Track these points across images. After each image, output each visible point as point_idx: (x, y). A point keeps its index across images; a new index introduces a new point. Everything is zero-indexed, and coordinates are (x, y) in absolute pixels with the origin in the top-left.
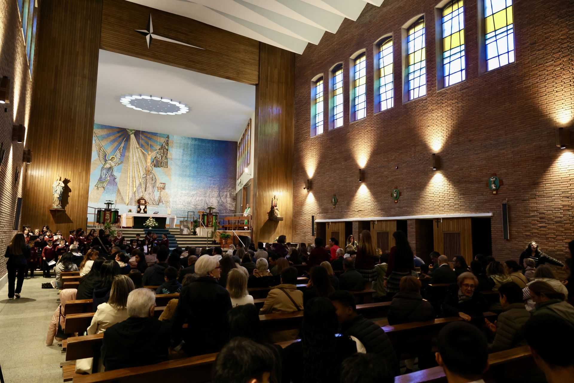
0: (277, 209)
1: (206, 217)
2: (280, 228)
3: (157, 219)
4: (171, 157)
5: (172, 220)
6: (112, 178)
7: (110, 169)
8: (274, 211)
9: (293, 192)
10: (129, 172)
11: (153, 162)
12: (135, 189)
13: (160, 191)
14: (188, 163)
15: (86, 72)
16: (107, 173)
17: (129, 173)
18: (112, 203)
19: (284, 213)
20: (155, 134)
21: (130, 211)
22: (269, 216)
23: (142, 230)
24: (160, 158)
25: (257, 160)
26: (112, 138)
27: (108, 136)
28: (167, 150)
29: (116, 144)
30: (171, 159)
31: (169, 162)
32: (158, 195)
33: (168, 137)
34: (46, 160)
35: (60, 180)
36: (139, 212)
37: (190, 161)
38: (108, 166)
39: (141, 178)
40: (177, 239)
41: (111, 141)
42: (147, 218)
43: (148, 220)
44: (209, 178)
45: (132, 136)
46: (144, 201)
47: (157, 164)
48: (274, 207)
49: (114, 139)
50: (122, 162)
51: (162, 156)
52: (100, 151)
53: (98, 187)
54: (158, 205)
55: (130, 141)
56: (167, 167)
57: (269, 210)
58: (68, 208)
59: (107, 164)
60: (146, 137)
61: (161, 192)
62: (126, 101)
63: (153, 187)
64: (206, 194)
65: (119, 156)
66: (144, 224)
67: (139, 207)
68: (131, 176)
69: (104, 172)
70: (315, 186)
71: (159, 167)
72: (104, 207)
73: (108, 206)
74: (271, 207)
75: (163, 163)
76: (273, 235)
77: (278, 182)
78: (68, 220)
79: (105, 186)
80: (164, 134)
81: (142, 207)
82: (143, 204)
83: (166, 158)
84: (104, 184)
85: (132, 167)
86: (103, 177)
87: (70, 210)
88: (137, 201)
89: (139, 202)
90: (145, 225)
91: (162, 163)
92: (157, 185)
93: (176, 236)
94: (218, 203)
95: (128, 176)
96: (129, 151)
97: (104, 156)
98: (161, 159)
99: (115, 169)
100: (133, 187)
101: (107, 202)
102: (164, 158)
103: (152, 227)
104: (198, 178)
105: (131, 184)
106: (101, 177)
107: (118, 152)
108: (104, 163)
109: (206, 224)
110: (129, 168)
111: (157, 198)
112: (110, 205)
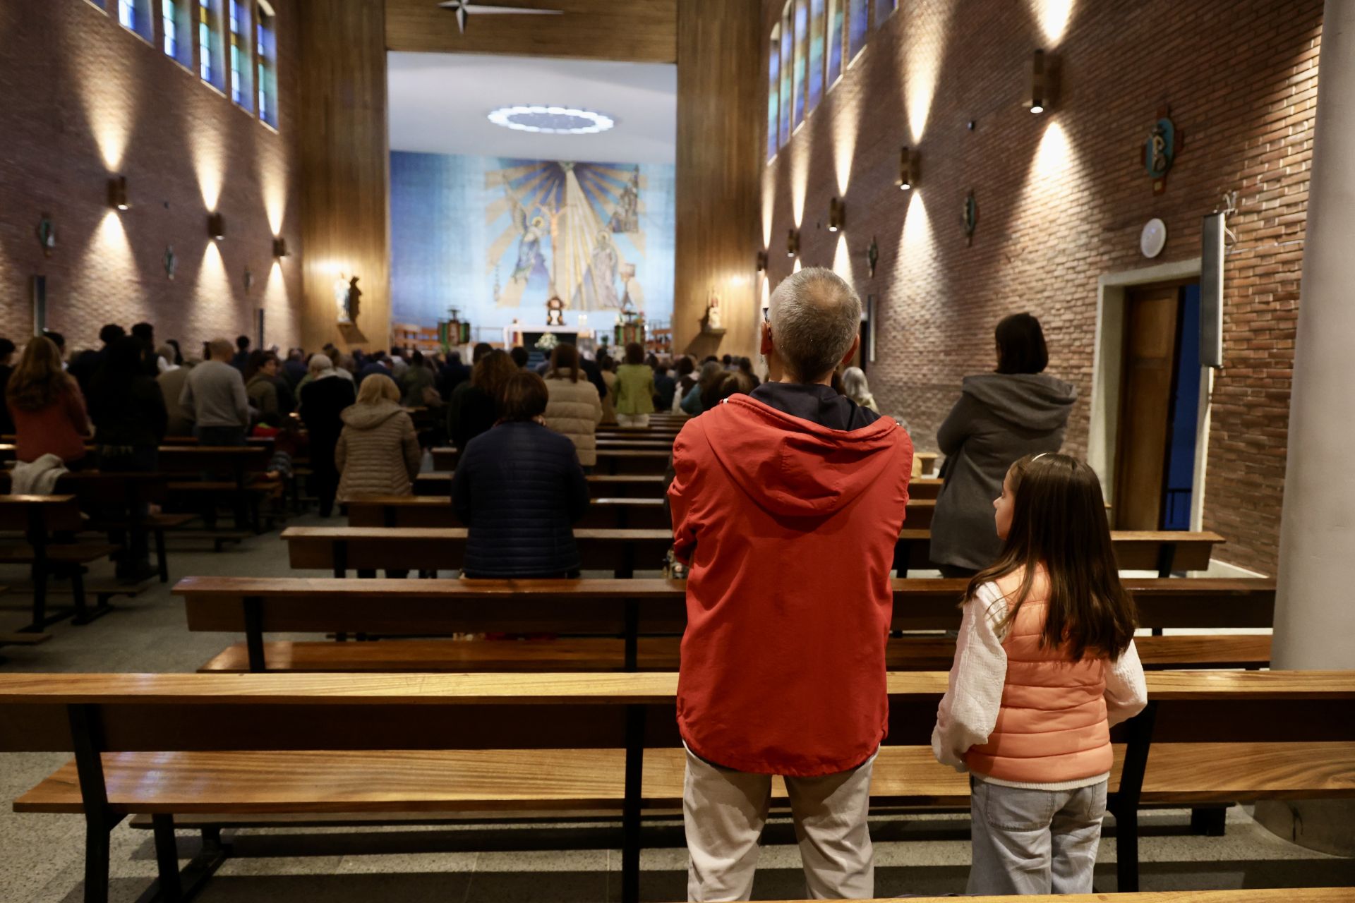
0: (715, 313)
4: (643, 210)
7: (535, 242)
8: (709, 316)
9: (755, 276)
10: (567, 246)
11: (611, 222)
12: (580, 279)
13: (625, 280)
16: (530, 251)
18: (457, 309)
20: (611, 166)
22: (701, 325)
24: (624, 215)
26: (536, 182)
27: (527, 178)
28: (636, 196)
29: (540, 195)
30: (645, 214)
31: (641, 220)
33: (637, 169)
35: (344, 279)
38: (530, 237)
41: (533, 189)
42: (541, 334)
43: (544, 338)
45: (570, 176)
46: (557, 302)
47: (619, 226)
48: (709, 309)
49: (537, 186)
51: (626, 210)
52: (516, 210)
53: (516, 279)
55: (566, 184)
56: (638, 231)
57: (701, 315)
59: (529, 235)
60: (595, 173)
61: (627, 282)
62: (499, 118)
66: (536, 345)
68: (571, 255)
69: (525, 249)
70: (769, 262)
71: (622, 232)
72: (447, 316)
73: (453, 315)
74: (704, 308)
75: (630, 223)
78: (361, 338)
80: (630, 164)
81: (555, 314)
82: (555, 309)
83: (635, 213)
84: (525, 273)
85: (573, 237)
90: (539, 347)
91: (628, 224)
96: (566, 204)
97: (523, 219)
98: (626, 216)
101: (453, 309)
102: (630, 213)
107: (546, 209)
108: (523, 233)
110: (567, 238)
112: (456, 313)
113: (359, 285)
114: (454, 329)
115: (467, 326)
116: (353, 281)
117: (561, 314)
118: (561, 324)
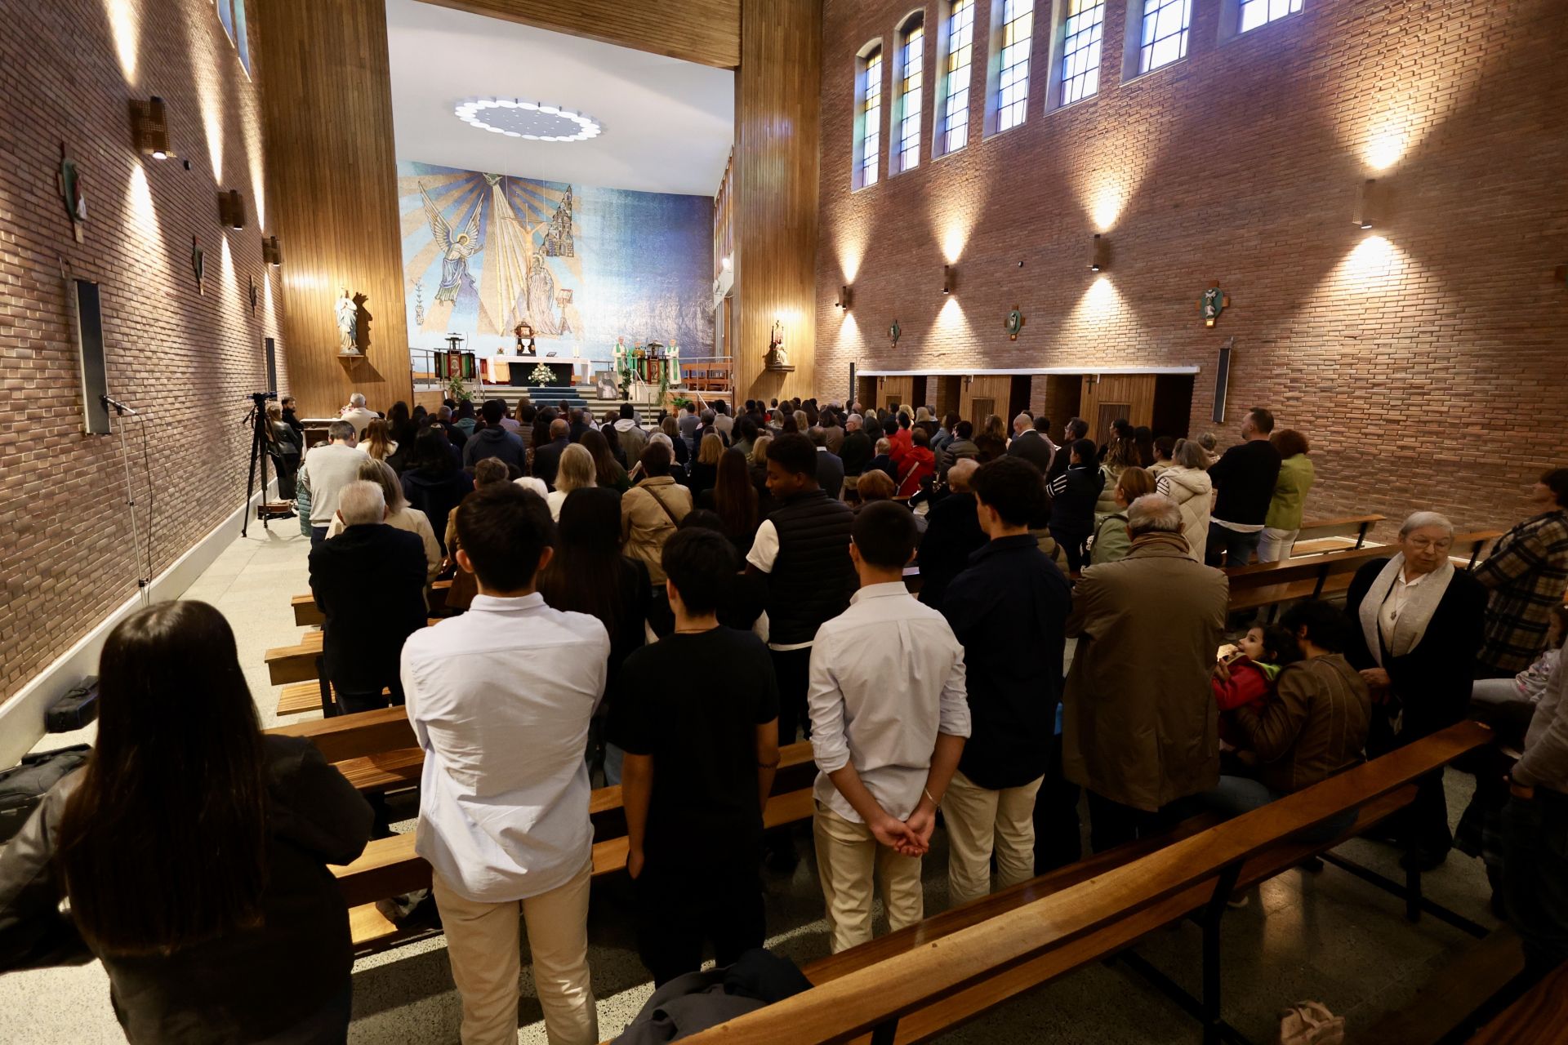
0: (782, 349)
1: (646, 363)
2: (788, 387)
3: (554, 368)
4: (578, 233)
5: (585, 367)
6: (466, 281)
7: (460, 261)
8: (776, 352)
9: (817, 311)
10: (498, 268)
11: (544, 244)
12: (513, 303)
13: (562, 306)
14: (613, 247)
15: (365, 53)
16: (456, 270)
17: (498, 270)
18: (460, 338)
19: (796, 356)
20: (539, 183)
21: (501, 351)
22: (766, 362)
23: (525, 388)
24: (558, 237)
25: (740, 244)
26: (456, 194)
27: (448, 189)
28: (570, 218)
29: (465, 208)
30: (580, 238)
31: (577, 244)
32: (560, 315)
33: (569, 189)
35: (347, 296)
36: (520, 353)
37: (617, 241)
38: (455, 255)
40: (591, 408)
41: (456, 201)
42: (535, 365)
43: (537, 369)
44: (659, 278)
45: (497, 189)
46: (528, 329)
47: (553, 249)
48: (776, 345)
49: (459, 198)
50: (482, 247)
51: (560, 232)
52: (437, 223)
54: (561, 334)
55: (493, 200)
56: (573, 257)
57: (766, 350)
58: (370, 352)
59: (454, 252)
60: (525, 190)
61: (564, 308)
62: (467, 112)
63: (549, 298)
64: (653, 310)
65: (474, 233)
66: (529, 378)
67: (520, 342)
68: (502, 276)
69: (450, 267)
70: (858, 299)
71: (556, 255)
72: (446, 346)
73: (454, 344)
74: (770, 344)
75: (565, 246)
77: (785, 291)
78: (375, 376)
79: (455, 297)
80: (562, 184)
81: (526, 342)
82: (526, 337)
83: (570, 236)
84: (452, 294)
85: (504, 257)
86: (449, 278)
87: (375, 355)
88: (516, 329)
89: (518, 331)
90: (531, 379)
91: (562, 247)
92: (556, 295)
93: (589, 401)
95: (496, 276)
96: (493, 223)
97: (445, 234)
98: (560, 238)
99: (470, 261)
100: (509, 298)
101: (449, 337)
102: (564, 236)
103: (546, 384)
104: (637, 278)
105: (504, 293)
106: (444, 280)
107: (471, 224)
108: (446, 249)
109: (646, 378)
110: (497, 258)
111: (557, 322)
112: (457, 342)
113: (366, 305)
114: (455, 361)
115: (471, 356)
116: (359, 300)
117: (532, 342)
118: (533, 353)
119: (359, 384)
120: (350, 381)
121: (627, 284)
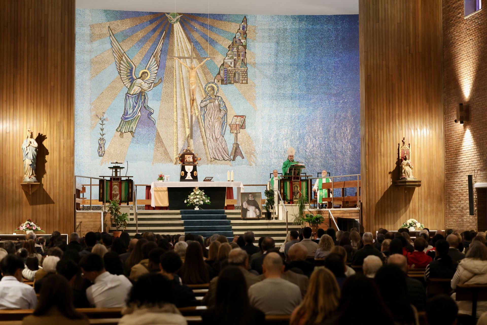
0: (408, 165)
1: (288, 183)
2: (417, 201)
3: (208, 191)
4: (252, 60)
5: (239, 191)
6: (145, 113)
7: (141, 95)
9: (445, 127)
10: (175, 99)
11: (219, 74)
13: (235, 132)
14: (287, 71)
16: (137, 103)
17: (175, 101)
18: (121, 166)
20: (218, 17)
21: (161, 178)
22: (393, 178)
23: (179, 211)
24: (232, 65)
26: (141, 34)
27: (133, 31)
28: (245, 47)
29: (148, 46)
30: (254, 65)
31: (251, 71)
32: (233, 141)
33: (245, 20)
34: (12, 107)
35: (32, 137)
36: (183, 178)
37: (291, 65)
38: (136, 89)
39: (198, 108)
40: (234, 227)
41: (140, 41)
42: (191, 189)
43: (192, 194)
44: (333, 99)
45: (177, 27)
46: (191, 156)
47: (227, 77)
48: (402, 161)
49: (143, 37)
50: (161, 80)
51: (235, 60)
52: (122, 62)
53: (121, 132)
55: (173, 37)
56: (247, 83)
57: (392, 167)
58: (45, 180)
59: (135, 87)
60: (203, 25)
61: (237, 133)
63: (222, 125)
64: (328, 131)
65: (154, 68)
66: (185, 202)
67: (183, 169)
68: (179, 106)
69: (131, 101)
71: (230, 83)
72: (110, 173)
73: (116, 172)
74: (396, 160)
75: (239, 74)
76: (404, 215)
78: (47, 200)
79: (134, 129)
80: (237, 15)
81: (189, 169)
82: (189, 164)
83: (244, 64)
84: (131, 126)
85: (181, 89)
86: (130, 111)
87: (48, 183)
88: (181, 157)
90: (188, 203)
91: (237, 75)
92: (229, 121)
93: (232, 221)
94: (354, 151)
95: (173, 107)
96: (172, 58)
97: (129, 71)
98: (235, 67)
99: (150, 94)
100: (184, 127)
101: (112, 165)
102: (238, 65)
103: (200, 206)
104: (311, 99)
105: (180, 123)
106: (126, 113)
107: (153, 60)
108: (128, 85)
109: (288, 198)
110: (175, 90)
112: (118, 170)
113: (46, 143)
114: (116, 187)
115: (130, 182)
116: (40, 139)
117: (195, 169)
118: (195, 178)
119: (34, 206)
120: (28, 203)
121: (300, 106)
